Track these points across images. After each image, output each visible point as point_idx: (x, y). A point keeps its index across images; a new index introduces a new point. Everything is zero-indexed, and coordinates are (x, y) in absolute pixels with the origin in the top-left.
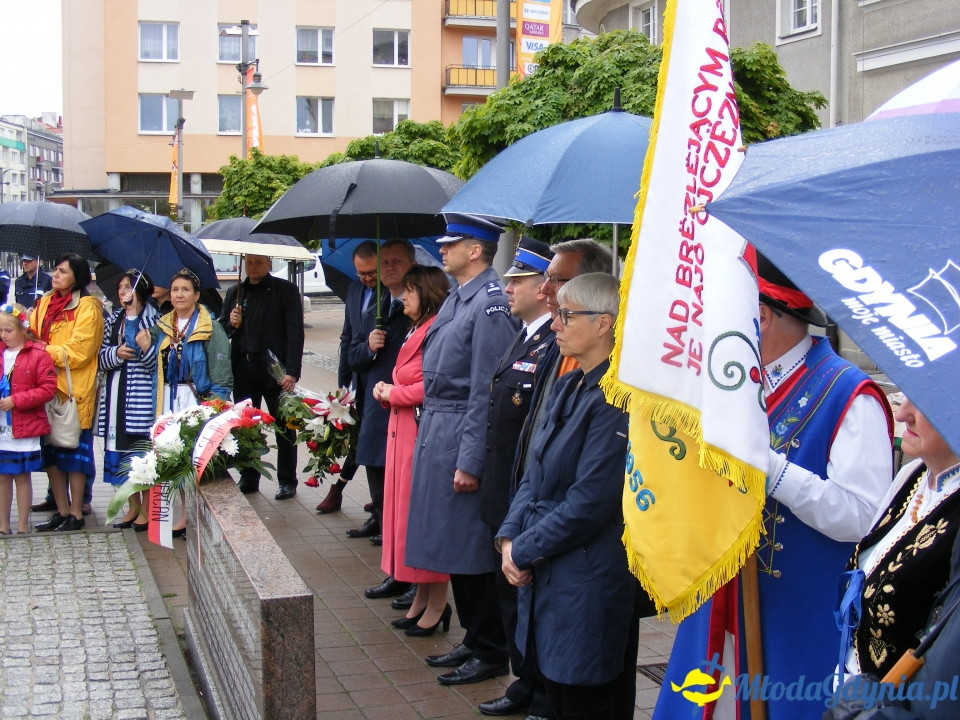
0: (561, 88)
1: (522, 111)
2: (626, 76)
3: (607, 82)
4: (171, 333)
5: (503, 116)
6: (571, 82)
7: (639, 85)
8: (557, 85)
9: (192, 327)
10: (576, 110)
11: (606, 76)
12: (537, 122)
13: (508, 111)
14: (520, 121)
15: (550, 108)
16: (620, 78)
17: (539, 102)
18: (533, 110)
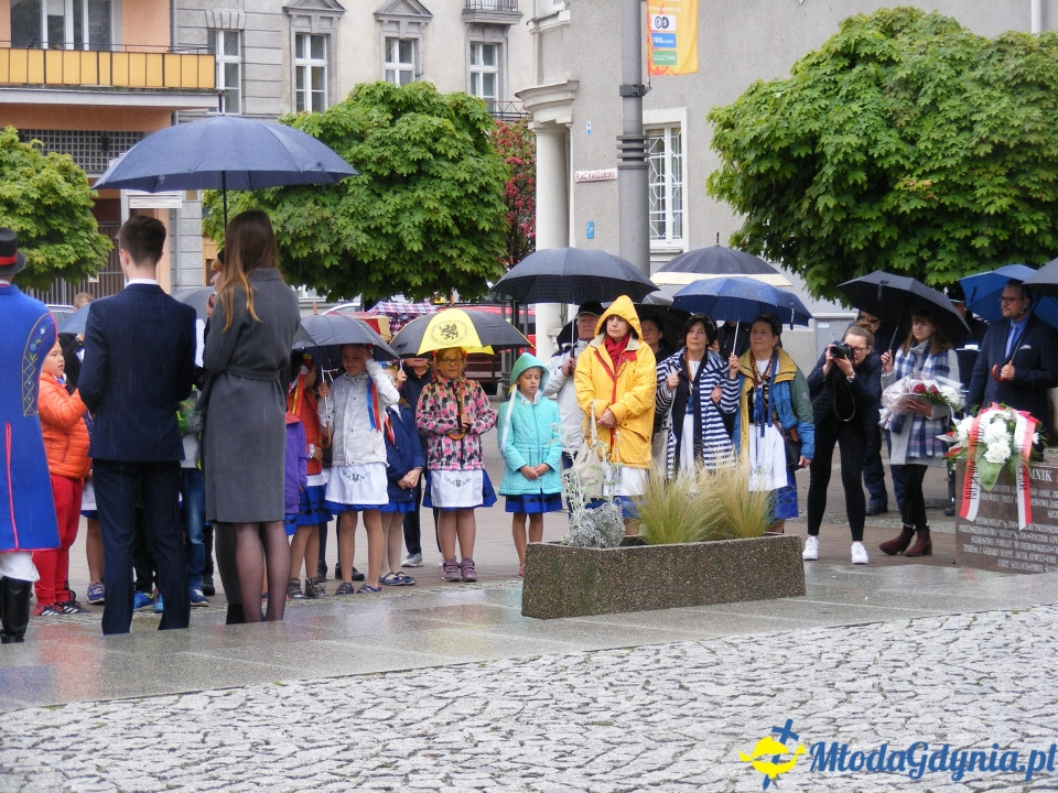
0: (876, 89)
1: (838, 118)
2: (961, 78)
3: (946, 86)
4: (750, 374)
5: (815, 126)
6: (889, 82)
7: (987, 91)
8: (870, 86)
9: (774, 368)
10: (907, 118)
11: (944, 77)
12: (861, 134)
13: (817, 118)
14: (836, 132)
15: (873, 116)
16: (957, 80)
17: (855, 107)
18: (849, 118)
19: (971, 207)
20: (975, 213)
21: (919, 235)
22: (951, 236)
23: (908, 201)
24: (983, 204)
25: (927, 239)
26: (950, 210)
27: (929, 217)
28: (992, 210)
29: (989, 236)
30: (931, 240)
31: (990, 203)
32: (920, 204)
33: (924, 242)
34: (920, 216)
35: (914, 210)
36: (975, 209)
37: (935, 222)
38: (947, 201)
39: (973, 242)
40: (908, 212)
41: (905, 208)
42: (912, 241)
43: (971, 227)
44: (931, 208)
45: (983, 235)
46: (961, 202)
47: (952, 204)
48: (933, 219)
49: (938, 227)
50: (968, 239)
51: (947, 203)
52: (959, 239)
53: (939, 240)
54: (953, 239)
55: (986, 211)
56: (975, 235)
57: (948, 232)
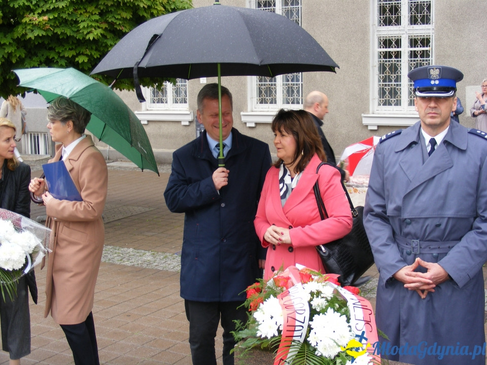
19: (75, 35)
20: (79, 39)
21: (39, 55)
22: (61, 55)
23: (32, 31)
24: (85, 33)
25: (45, 57)
26: (61, 37)
27: (46, 42)
28: (91, 37)
29: (87, 55)
30: (47, 58)
31: (88, 33)
32: (42, 33)
33: (43, 59)
34: (40, 42)
35: (38, 37)
36: (79, 37)
37: (50, 46)
38: (58, 31)
39: (77, 59)
40: (33, 39)
41: (31, 36)
42: (35, 58)
43: (75, 49)
44: (48, 36)
45: (83, 54)
46: (69, 32)
47: (62, 33)
48: (49, 44)
49: (51, 49)
50: (74, 57)
51: (59, 33)
52: (68, 57)
53: (53, 58)
54: (63, 57)
55: (87, 38)
56: (78, 55)
57: (59, 53)
